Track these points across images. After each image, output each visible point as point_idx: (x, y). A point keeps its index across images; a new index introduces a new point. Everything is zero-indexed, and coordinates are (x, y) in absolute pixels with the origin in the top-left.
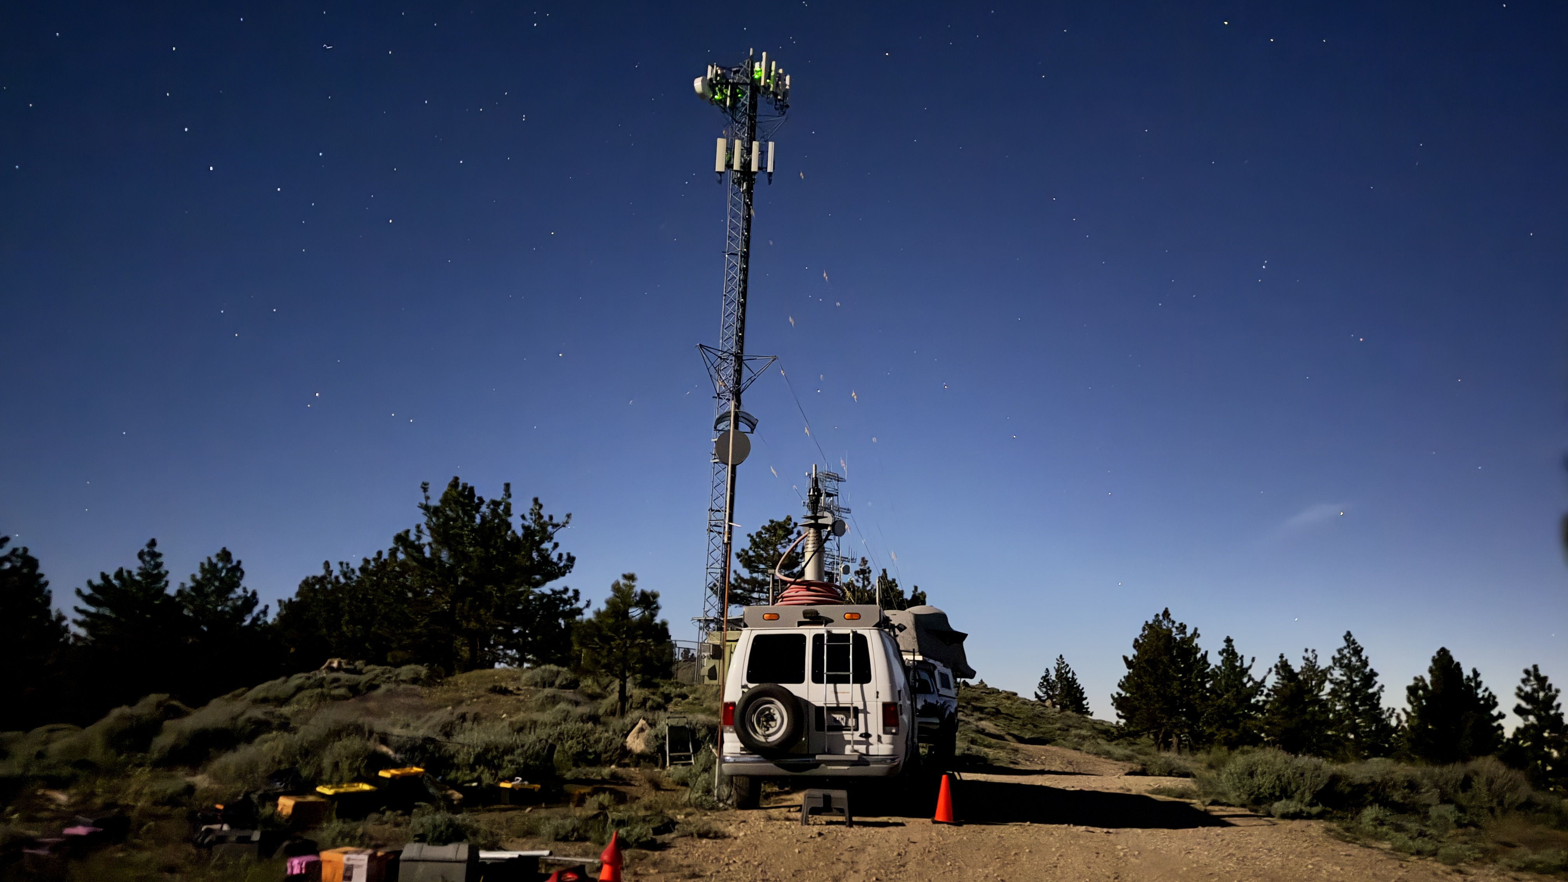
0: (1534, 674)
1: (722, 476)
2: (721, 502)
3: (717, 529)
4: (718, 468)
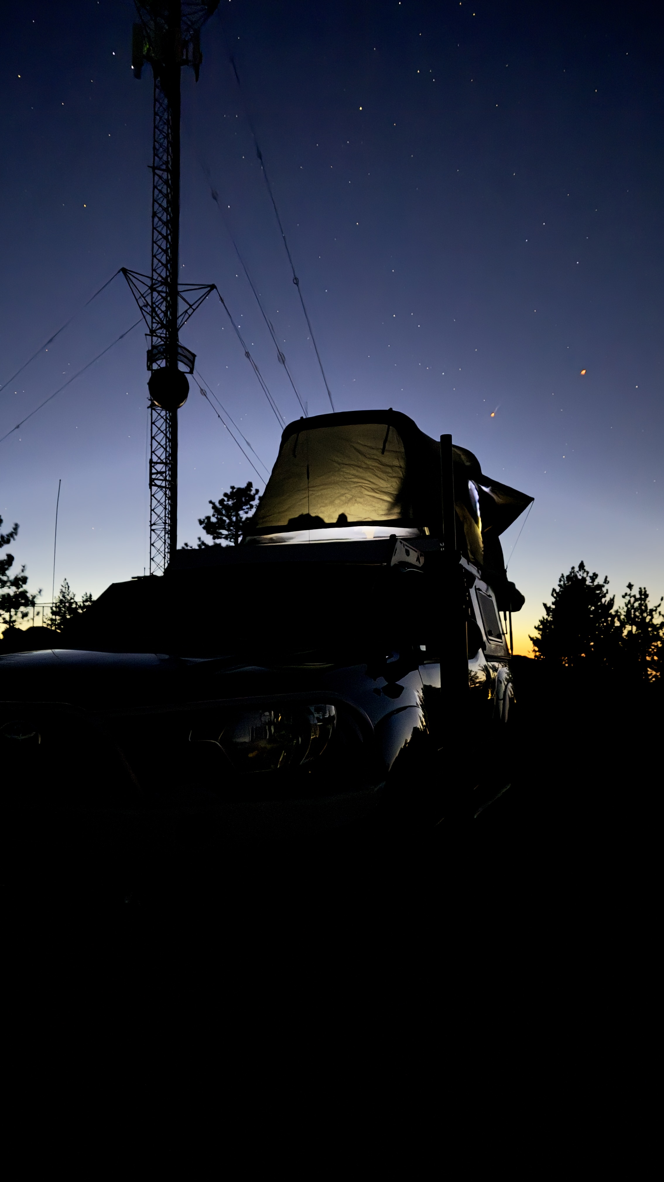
1: (160, 423)
2: (161, 453)
3: (158, 483)
4: (155, 415)
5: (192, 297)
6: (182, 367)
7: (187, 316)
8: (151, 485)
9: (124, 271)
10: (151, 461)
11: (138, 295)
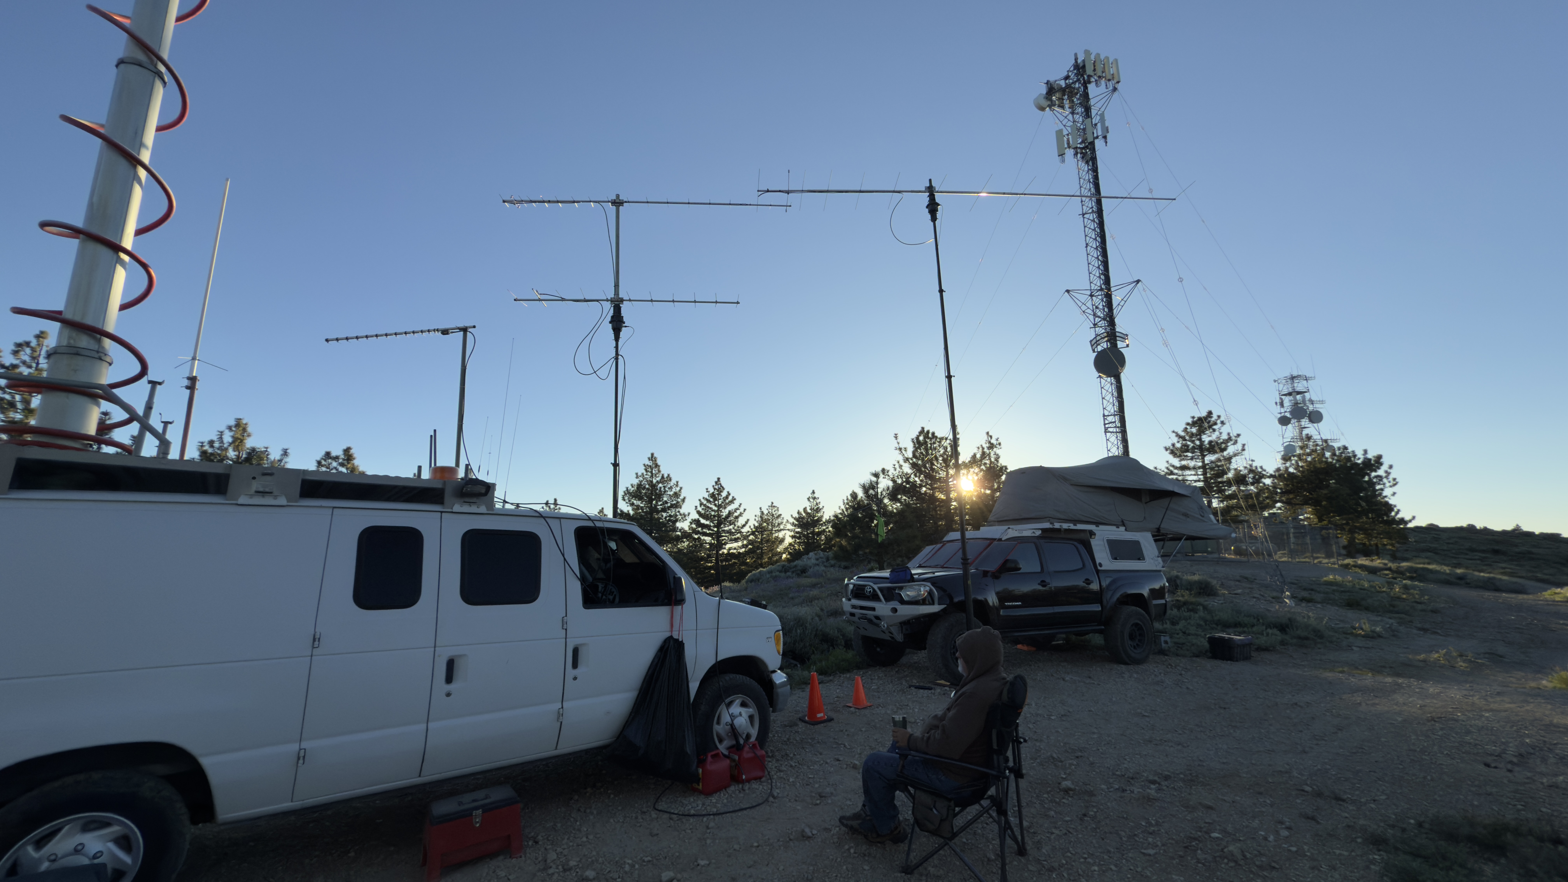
1: (1108, 387)
2: (1111, 408)
3: (1110, 430)
4: (1102, 380)
5: (1123, 292)
6: (1119, 343)
7: (1120, 307)
8: (1106, 432)
9: (1068, 291)
10: (1104, 416)
11: (1080, 304)
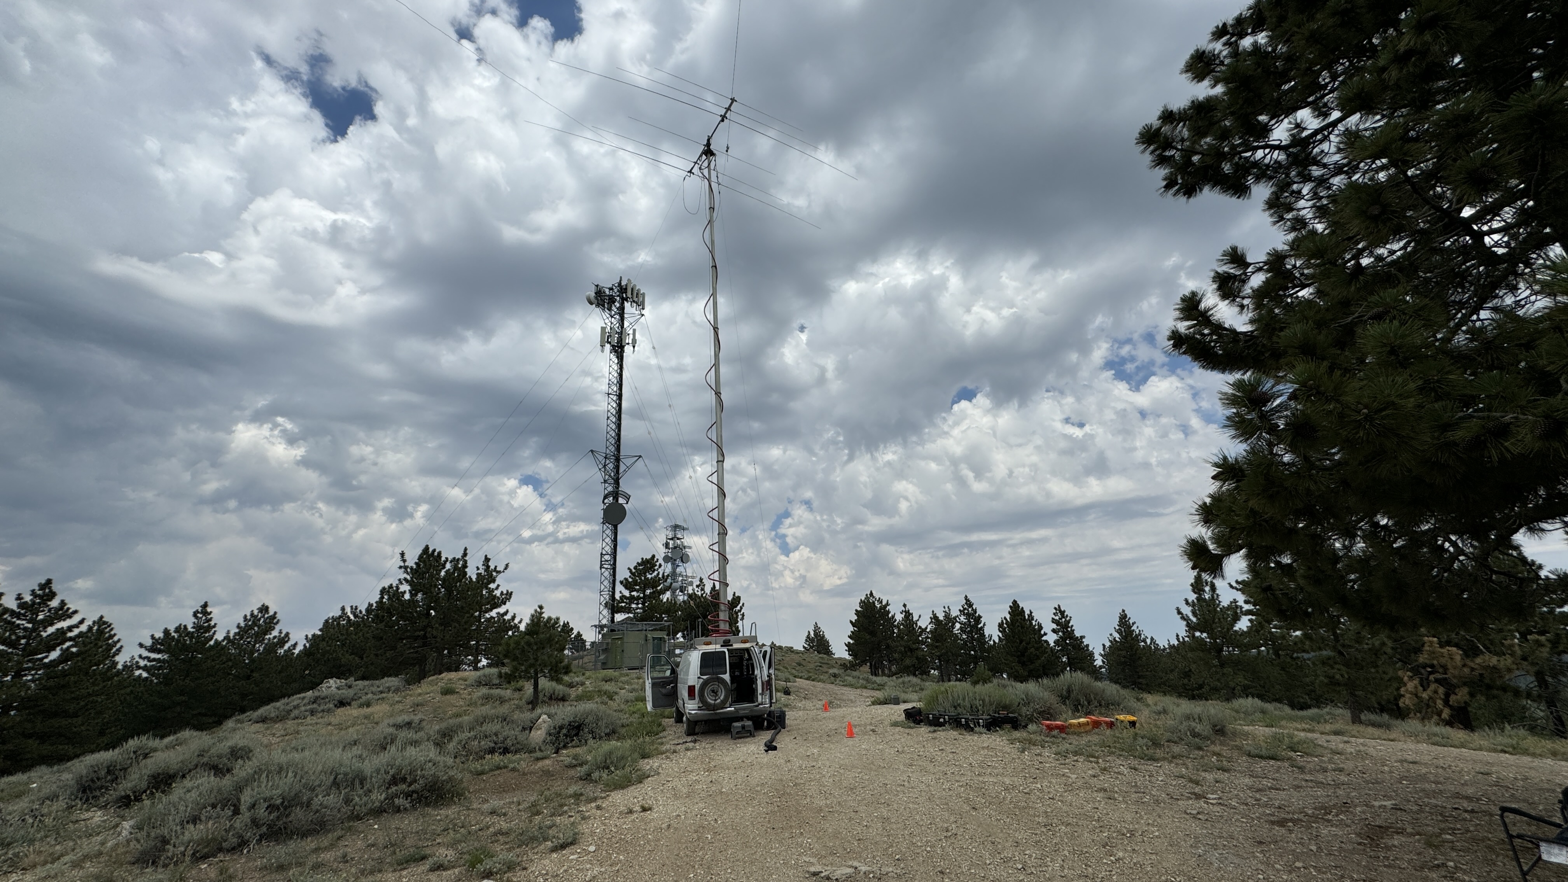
0: (1059, 611)
1: (608, 532)
2: (608, 549)
3: (605, 566)
4: (605, 527)
5: (629, 462)
6: (621, 501)
7: (625, 473)
8: (601, 568)
9: (592, 451)
10: (602, 554)
11: (598, 463)
